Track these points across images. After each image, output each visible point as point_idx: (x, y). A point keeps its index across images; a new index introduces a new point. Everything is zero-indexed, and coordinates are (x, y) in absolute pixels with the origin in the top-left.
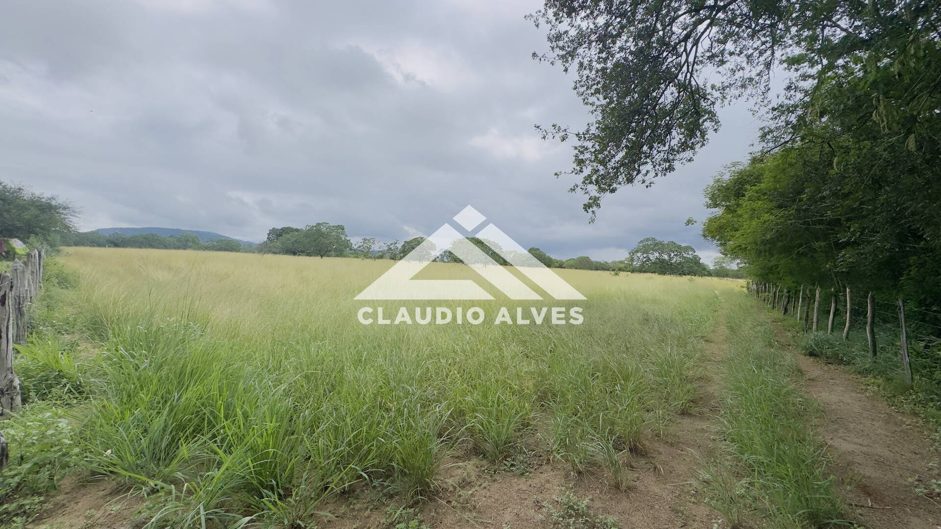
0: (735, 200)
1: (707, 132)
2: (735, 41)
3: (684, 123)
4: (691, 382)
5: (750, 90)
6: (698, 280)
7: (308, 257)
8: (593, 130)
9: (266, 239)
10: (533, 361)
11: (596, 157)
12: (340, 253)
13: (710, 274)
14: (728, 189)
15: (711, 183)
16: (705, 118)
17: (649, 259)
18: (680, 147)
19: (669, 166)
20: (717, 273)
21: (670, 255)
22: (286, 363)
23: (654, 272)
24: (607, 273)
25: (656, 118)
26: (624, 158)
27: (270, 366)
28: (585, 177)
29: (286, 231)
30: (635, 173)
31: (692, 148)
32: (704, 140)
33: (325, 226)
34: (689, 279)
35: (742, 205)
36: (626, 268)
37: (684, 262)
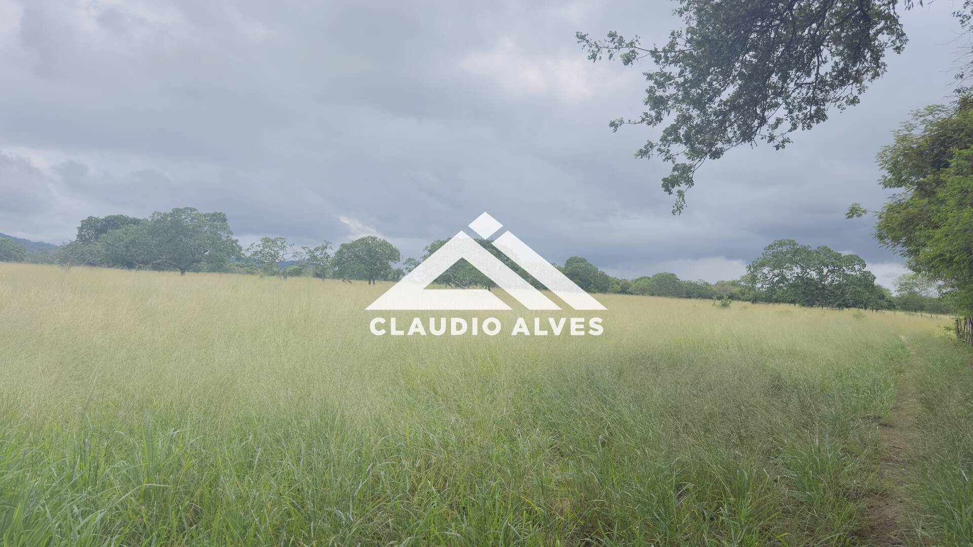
0: (934, 173)
1: (884, 53)
3: (843, 35)
4: (855, 500)
6: (870, 315)
7: (156, 272)
8: (682, 45)
9: (74, 238)
10: (571, 462)
11: (687, 94)
12: (218, 265)
13: (891, 305)
14: (922, 153)
15: (892, 142)
16: (879, 26)
17: (783, 279)
18: (836, 78)
19: (817, 111)
20: (905, 304)
21: (820, 272)
22: (107, 471)
23: (793, 302)
24: (706, 304)
25: (795, 25)
26: (738, 95)
27: (77, 476)
28: (667, 129)
29: (113, 223)
30: (756, 123)
31: (857, 79)
32: (878, 67)
33: (189, 215)
34: (854, 316)
35: (945, 182)
36: (743, 294)
37: (846, 285)
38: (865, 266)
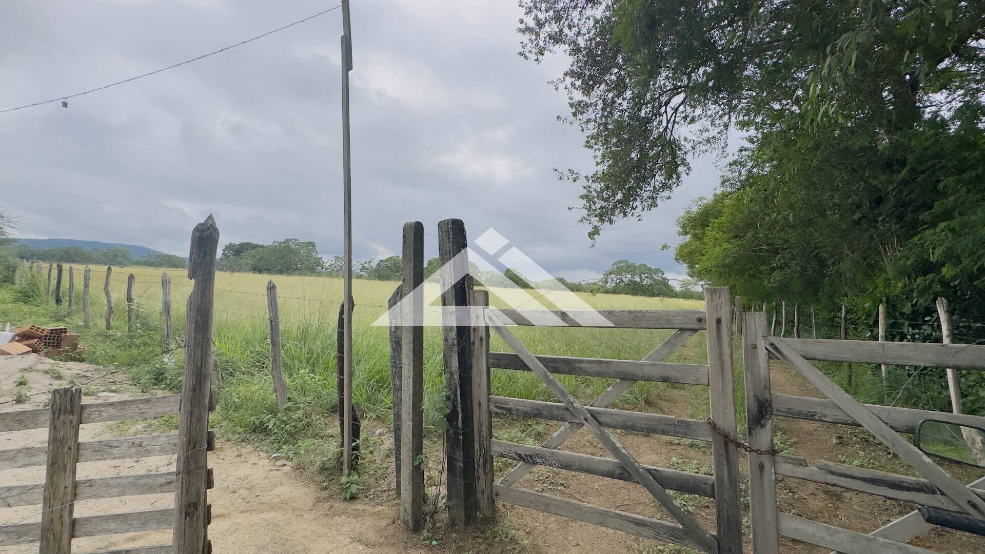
0: (701, 229)
1: (682, 176)
6: (667, 300)
8: (600, 175)
13: (676, 296)
15: (683, 214)
16: (680, 164)
17: (622, 281)
18: (661, 187)
19: (653, 203)
20: (683, 295)
21: (641, 277)
23: (627, 293)
24: (584, 294)
29: (246, 246)
31: (670, 188)
32: (679, 182)
33: (294, 243)
35: (707, 234)
36: (600, 290)
37: (654, 284)
38: (664, 274)
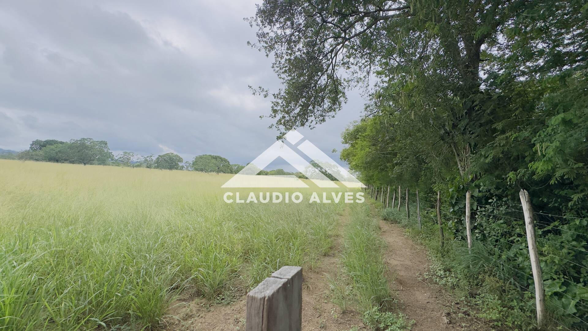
0: (355, 140)
1: (342, 103)
2: (354, 58)
3: (331, 96)
4: (330, 238)
5: (361, 84)
7: (71, 164)
8: (282, 93)
9: (28, 149)
10: (242, 232)
11: (284, 109)
12: (102, 162)
14: (352, 134)
15: (344, 131)
16: (340, 95)
18: (328, 109)
19: (323, 119)
25: (317, 92)
26: (300, 111)
28: (278, 120)
29: (49, 143)
30: (305, 121)
31: (334, 111)
32: (340, 107)
33: (89, 141)
35: (358, 143)
